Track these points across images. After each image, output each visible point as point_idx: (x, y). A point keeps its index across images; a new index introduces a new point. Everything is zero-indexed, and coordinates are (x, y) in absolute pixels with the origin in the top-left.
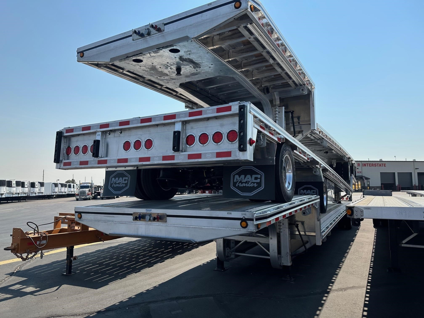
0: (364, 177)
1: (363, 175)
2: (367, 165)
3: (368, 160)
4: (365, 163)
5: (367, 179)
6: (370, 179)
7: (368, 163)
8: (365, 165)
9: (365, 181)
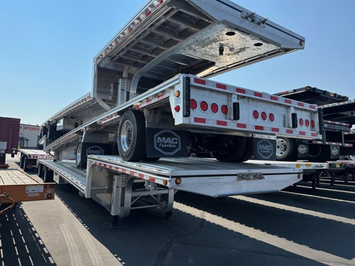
0: (25, 138)
1: (24, 137)
2: (27, 128)
3: (28, 124)
4: (26, 126)
5: (27, 140)
6: (29, 140)
7: (29, 126)
8: (26, 128)
9: (25, 142)
